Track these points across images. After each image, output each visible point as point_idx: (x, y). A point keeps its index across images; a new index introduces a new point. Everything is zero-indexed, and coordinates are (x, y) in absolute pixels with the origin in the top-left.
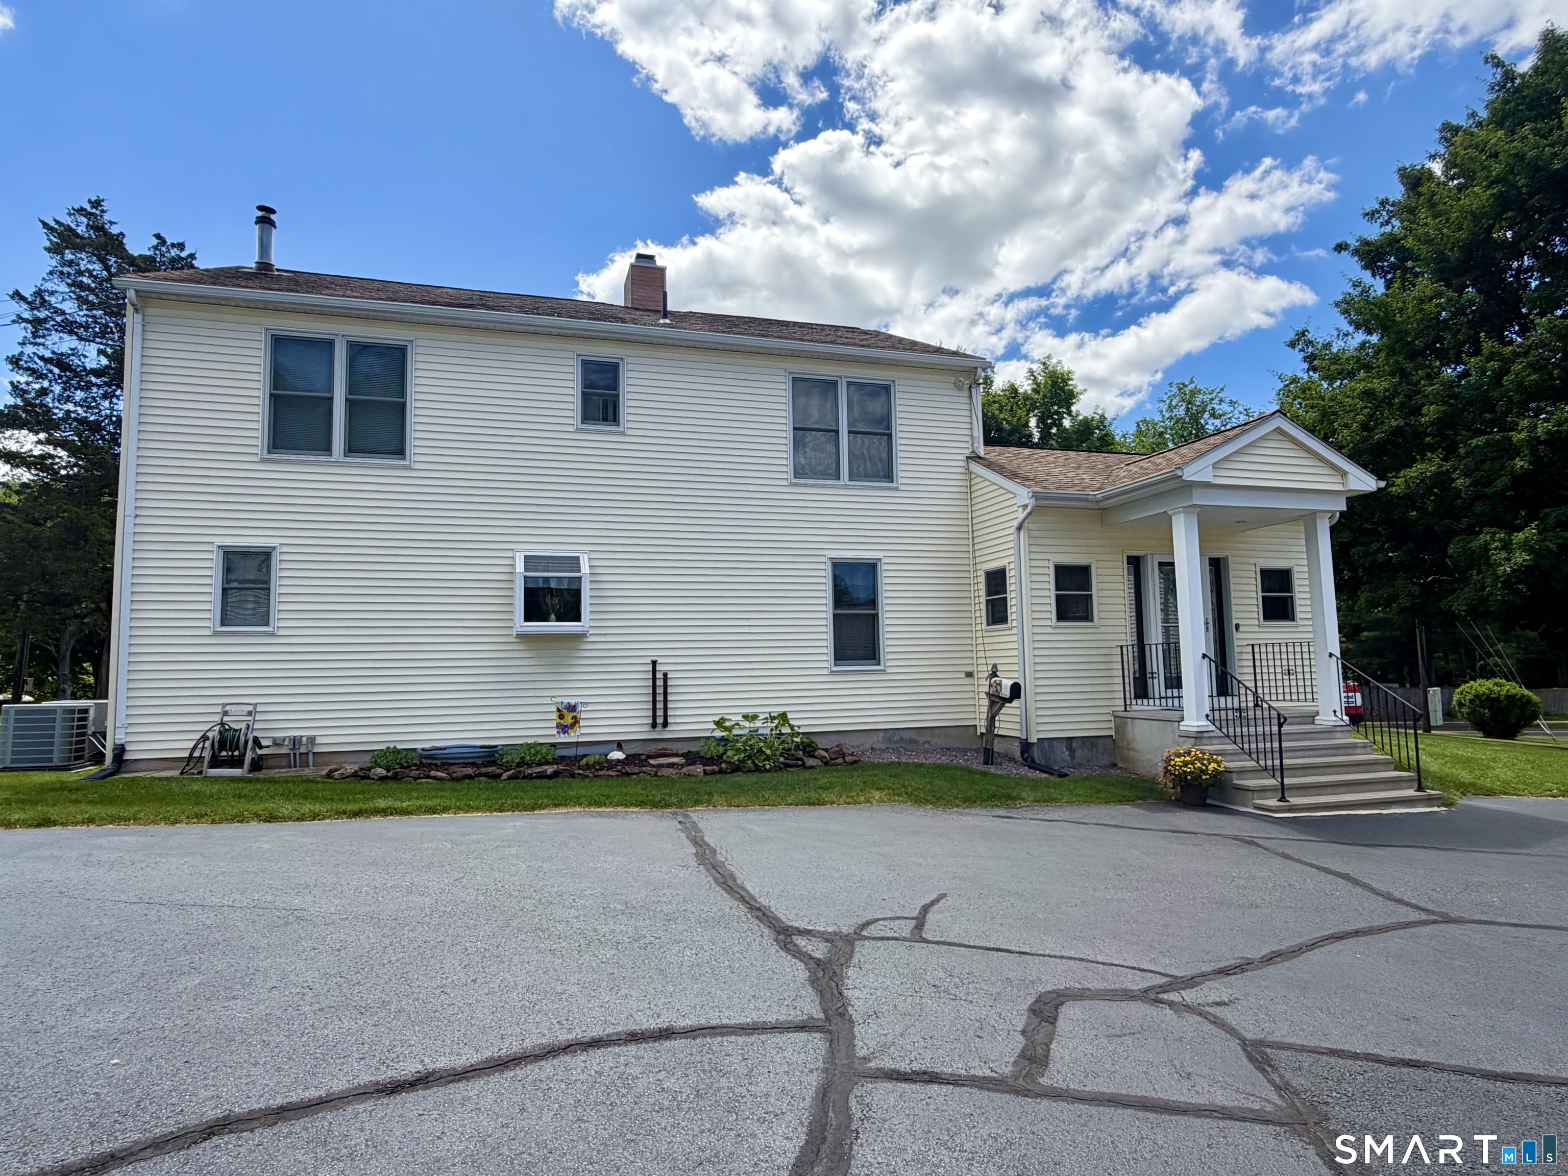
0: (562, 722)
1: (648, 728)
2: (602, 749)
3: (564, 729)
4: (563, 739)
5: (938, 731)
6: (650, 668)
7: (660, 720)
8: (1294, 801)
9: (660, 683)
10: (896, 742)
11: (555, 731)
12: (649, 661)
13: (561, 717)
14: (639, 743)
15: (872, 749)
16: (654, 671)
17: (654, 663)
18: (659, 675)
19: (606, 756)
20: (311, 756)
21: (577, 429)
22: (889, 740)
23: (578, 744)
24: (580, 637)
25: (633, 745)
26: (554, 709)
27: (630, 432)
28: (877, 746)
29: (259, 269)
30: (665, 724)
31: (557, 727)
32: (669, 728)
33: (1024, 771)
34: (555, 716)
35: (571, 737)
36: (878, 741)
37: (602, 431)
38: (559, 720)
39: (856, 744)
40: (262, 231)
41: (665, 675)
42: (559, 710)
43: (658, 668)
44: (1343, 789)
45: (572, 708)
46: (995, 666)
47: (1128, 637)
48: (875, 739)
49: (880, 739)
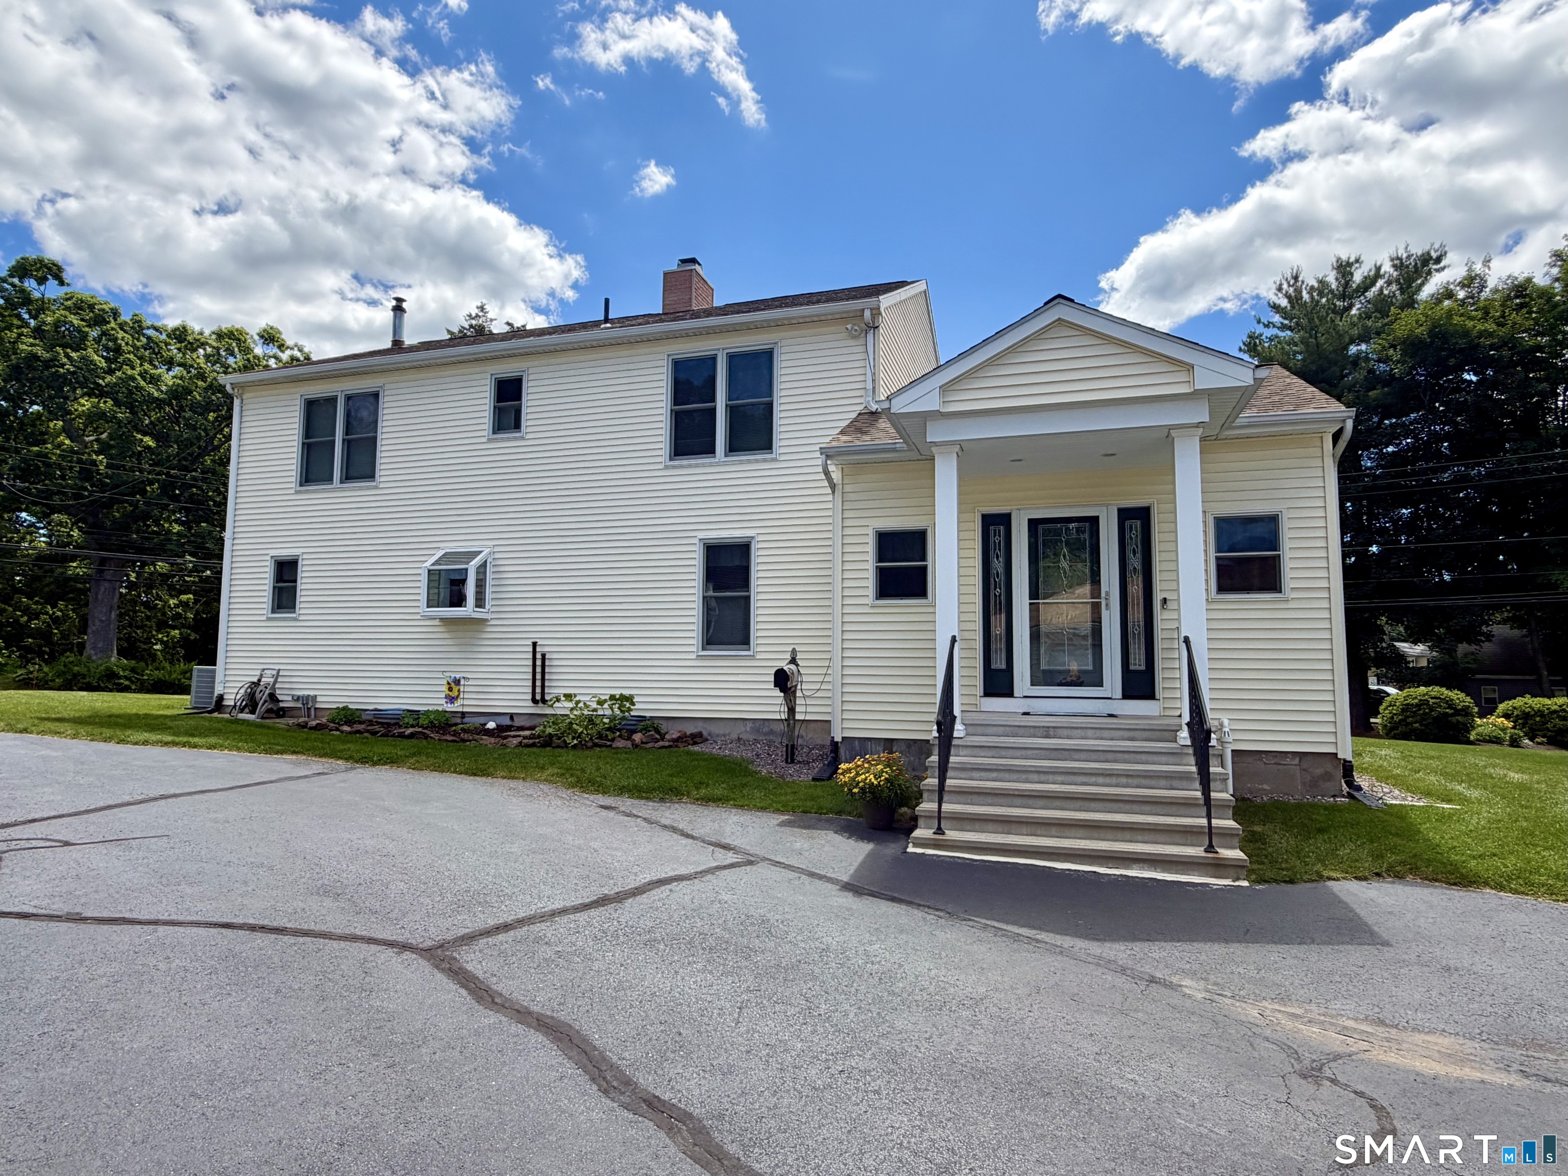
0: (451, 693)
1: (531, 704)
2: (482, 720)
3: (451, 700)
4: (450, 708)
5: (812, 725)
6: (531, 649)
7: (538, 697)
8: (952, 835)
9: (539, 663)
10: (765, 734)
11: (443, 701)
12: (530, 642)
13: (450, 689)
14: (527, 717)
15: (739, 739)
16: (534, 652)
17: (535, 645)
18: (539, 656)
19: (485, 724)
20: (313, 710)
21: (489, 439)
22: (758, 731)
24: (483, 621)
25: (523, 718)
26: (445, 682)
27: (528, 436)
28: (743, 736)
29: (393, 345)
30: (543, 701)
31: (446, 698)
32: (546, 704)
34: (445, 688)
36: (746, 731)
37: (502, 438)
38: (448, 692)
39: (722, 732)
40: (395, 317)
41: (543, 656)
42: (449, 683)
43: (538, 649)
44: (1081, 832)
45: (457, 682)
46: (794, 652)
48: (743, 729)
49: (748, 729)
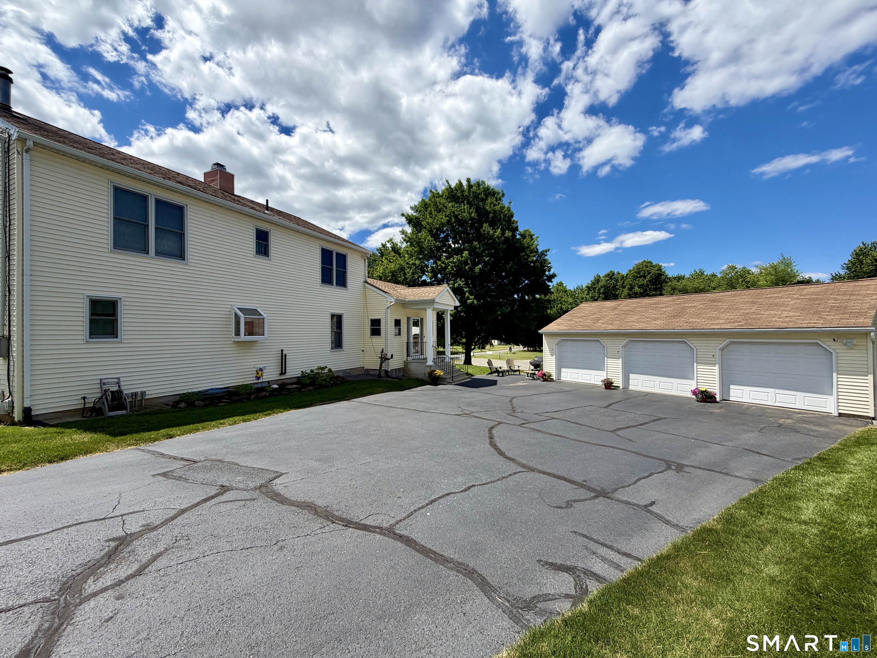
1: (280, 375)
3: (258, 377)
4: (258, 381)
5: (355, 369)
6: (280, 352)
7: (284, 372)
8: (454, 380)
9: (284, 358)
11: (255, 379)
12: (280, 349)
13: (258, 374)
16: (282, 354)
17: (282, 350)
18: (284, 355)
19: (272, 386)
20: (144, 401)
21: (254, 256)
23: (262, 382)
25: (277, 382)
26: (254, 370)
27: (273, 260)
30: (285, 373)
32: (287, 374)
33: (386, 379)
34: (255, 372)
35: (260, 381)
37: (263, 258)
41: (285, 355)
42: (257, 371)
43: (283, 352)
45: (261, 370)
47: (406, 340)
